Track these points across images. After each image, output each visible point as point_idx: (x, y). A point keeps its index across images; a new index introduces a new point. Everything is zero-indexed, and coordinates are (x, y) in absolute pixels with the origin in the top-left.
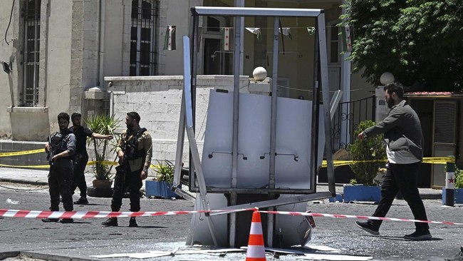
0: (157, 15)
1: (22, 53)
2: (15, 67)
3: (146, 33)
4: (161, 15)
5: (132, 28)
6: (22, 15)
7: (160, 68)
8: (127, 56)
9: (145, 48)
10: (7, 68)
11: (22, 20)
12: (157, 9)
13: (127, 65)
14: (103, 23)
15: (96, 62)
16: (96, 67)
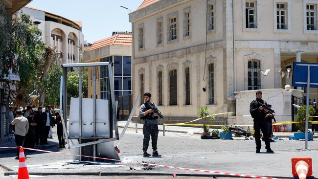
0: (260, 67)
1: (209, 84)
2: (207, 89)
3: (256, 74)
4: (261, 66)
5: (249, 72)
6: (209, 70)
7: (261, 87)
8: (247, 83)
9: (256, 80)
10: (204, 90)
11: (209, 71)
12: (260, 64)
13: (247, 86)
14: (235, 71)
15: (233, 86)
16: (233, 88)
